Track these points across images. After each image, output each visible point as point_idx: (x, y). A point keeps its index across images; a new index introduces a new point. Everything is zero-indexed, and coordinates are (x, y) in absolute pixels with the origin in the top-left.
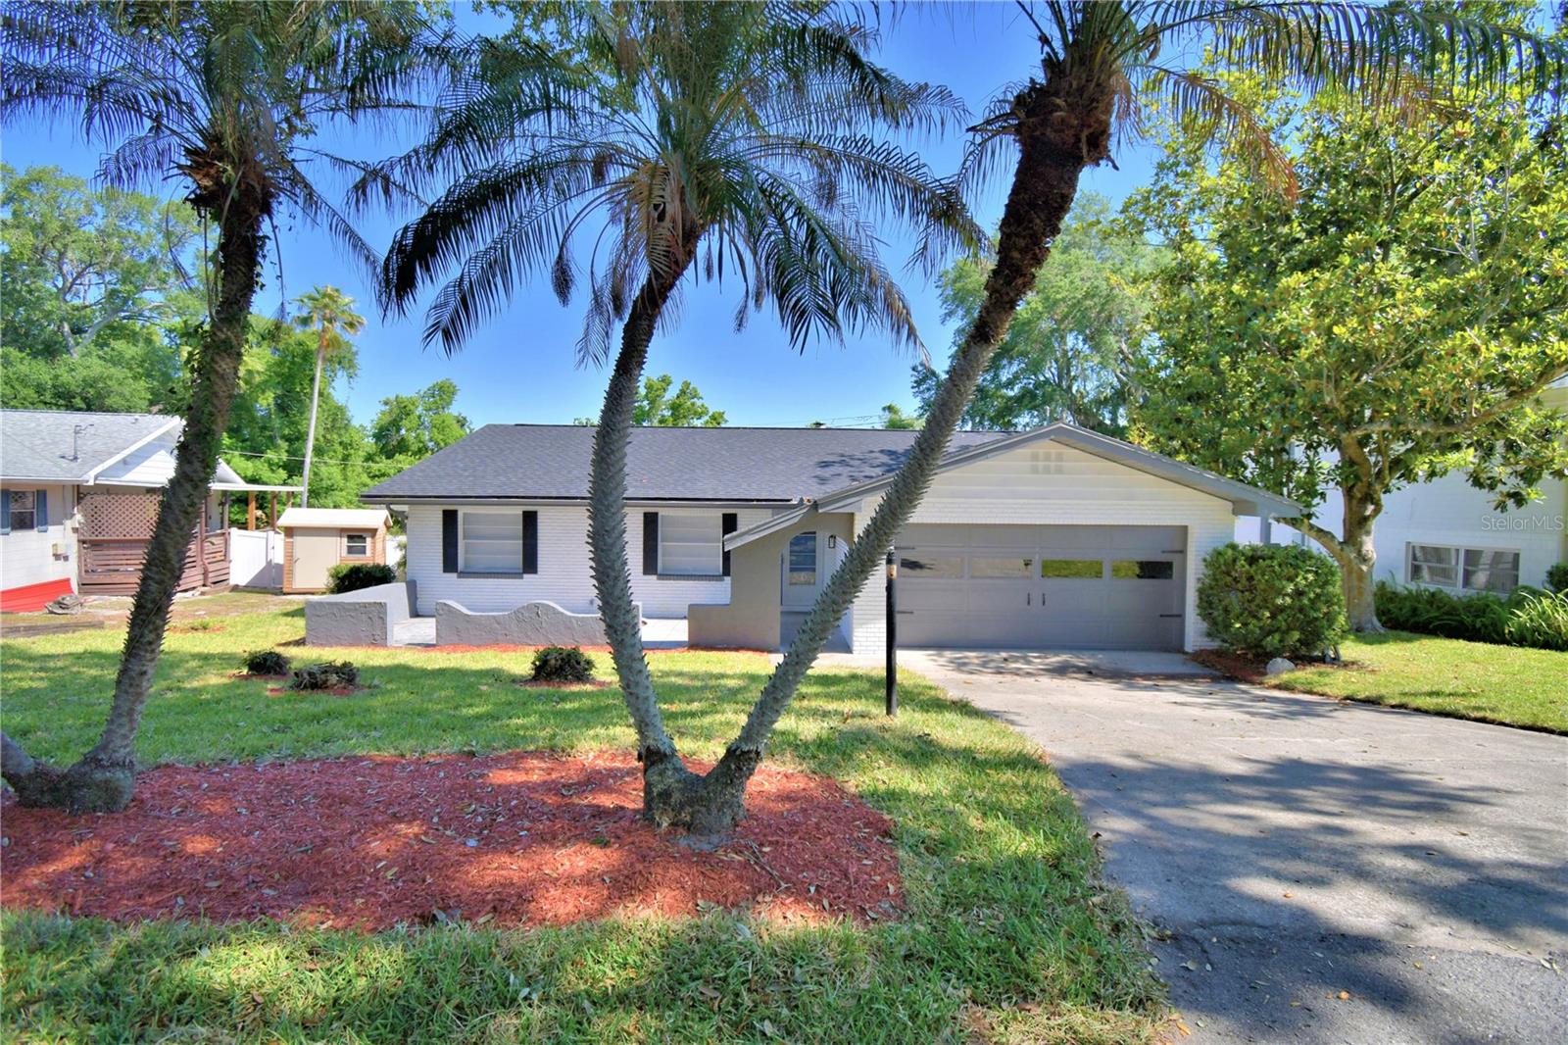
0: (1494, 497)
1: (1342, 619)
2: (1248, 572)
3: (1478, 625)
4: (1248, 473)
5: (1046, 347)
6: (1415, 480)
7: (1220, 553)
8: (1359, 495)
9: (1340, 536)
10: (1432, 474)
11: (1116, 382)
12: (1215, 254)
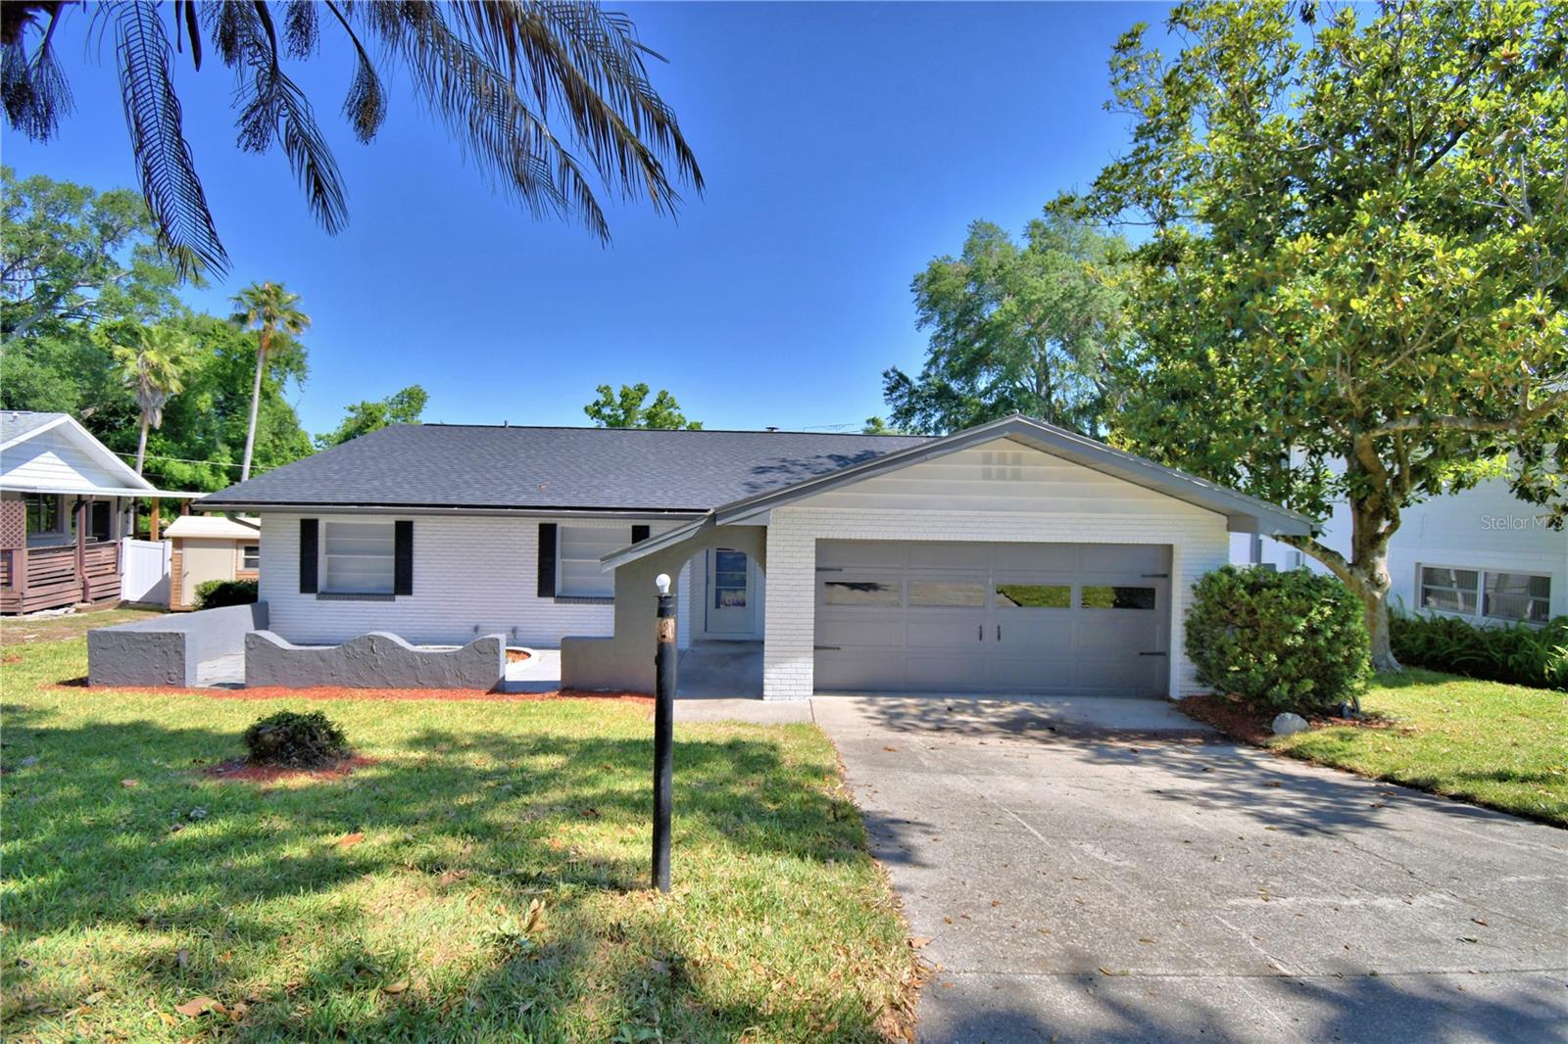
0: (1545, 511)
1: (1365, 664)
2: (1249, 604)
3: (1511, 662)
4: (1240, 483)
5: (1022, 351)
6: (1438, 492)
7: (1212, 579)
8: (1371, 510)
9: (1348, 558)
10: (1459, 484)
11: (1095, 391)
12: (1204, 231)
